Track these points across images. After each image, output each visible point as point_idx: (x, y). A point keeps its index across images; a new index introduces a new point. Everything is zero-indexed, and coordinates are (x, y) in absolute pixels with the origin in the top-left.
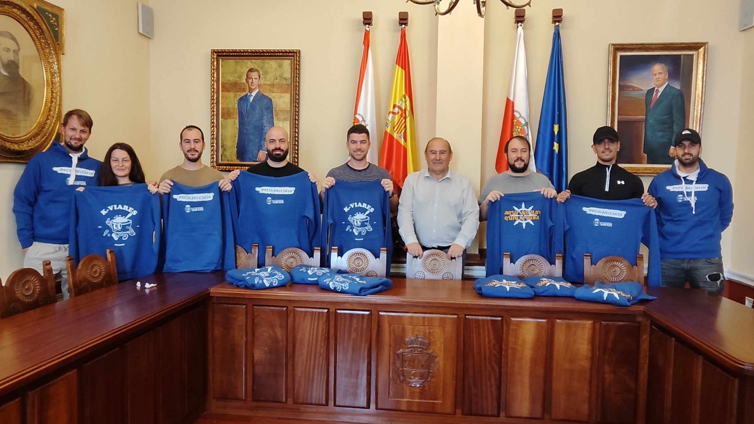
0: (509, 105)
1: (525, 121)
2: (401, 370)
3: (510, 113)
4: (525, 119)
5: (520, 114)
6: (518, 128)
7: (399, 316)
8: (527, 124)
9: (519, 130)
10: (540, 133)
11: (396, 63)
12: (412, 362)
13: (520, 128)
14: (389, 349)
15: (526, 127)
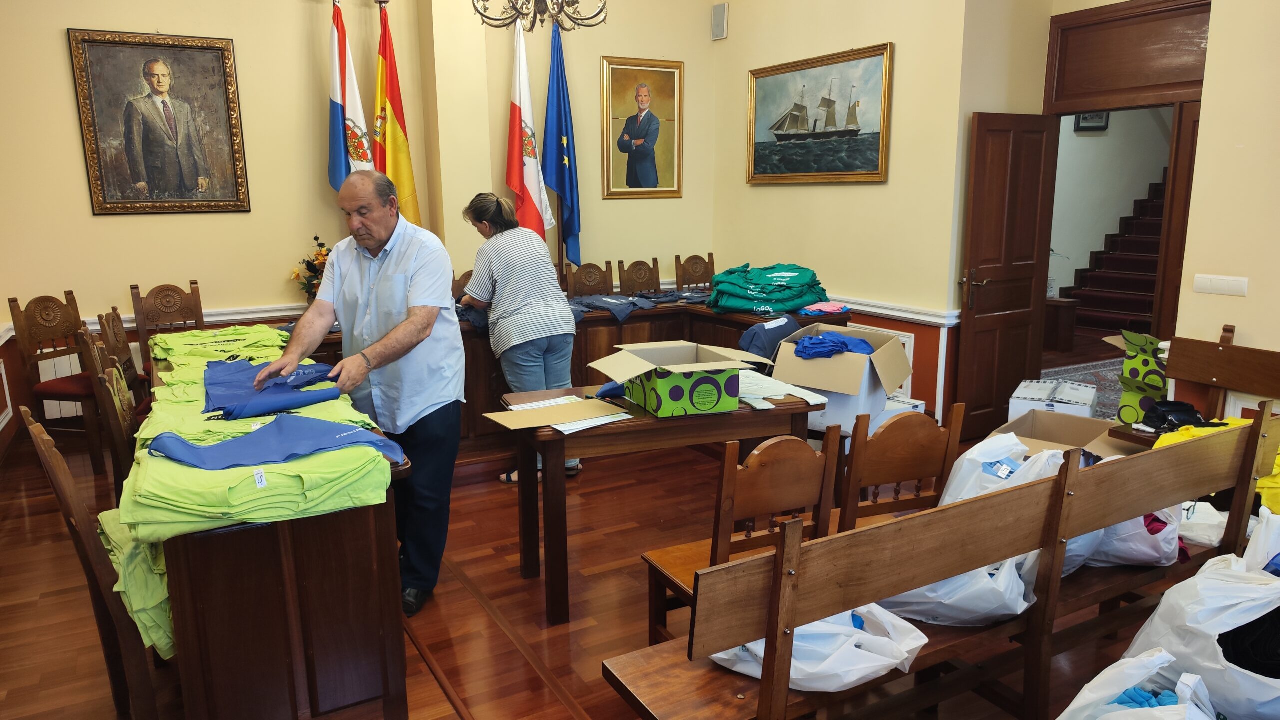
0: (515, 112)
1: (532, 131)
3: (518, 123)
4: (531, 130)
5: (526, 124)
6: (525, 140)
8: (534, 135)
9: (526, 142)
10: (546, 145)
11: (380, 54)
13: (527, 139)
15: (533, 139)
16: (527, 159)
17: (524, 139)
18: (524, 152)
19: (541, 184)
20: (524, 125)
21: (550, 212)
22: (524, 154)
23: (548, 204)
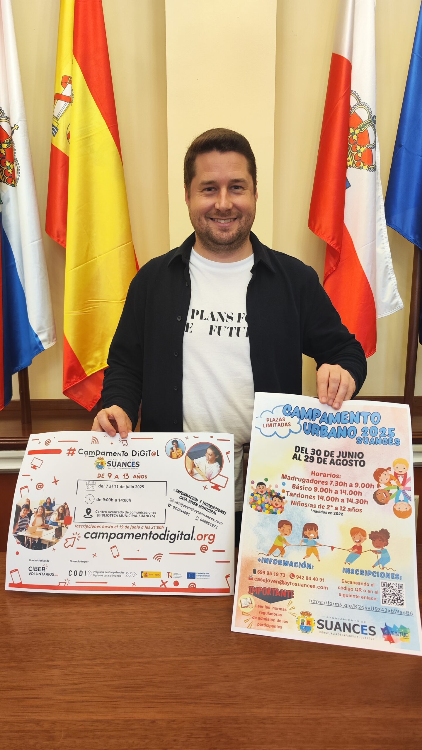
1: (370, 112)
3: (343, 93)
5: (358, 98)
9: (355, 137)
13: (357, 132)
16: (352, 174)
17: (352, 131)
18: (349, 158)
19: (378, 224)
20: (353, 102)
21: (393, 282)
22: (349, 164)
23: (391, 265)
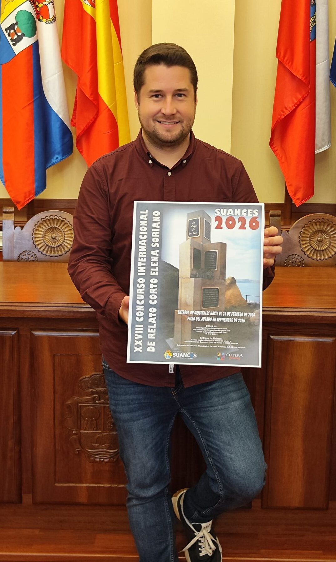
2: (75, 434)
7: (70, 338)
12: (96, 420)
14: (52, 398)
